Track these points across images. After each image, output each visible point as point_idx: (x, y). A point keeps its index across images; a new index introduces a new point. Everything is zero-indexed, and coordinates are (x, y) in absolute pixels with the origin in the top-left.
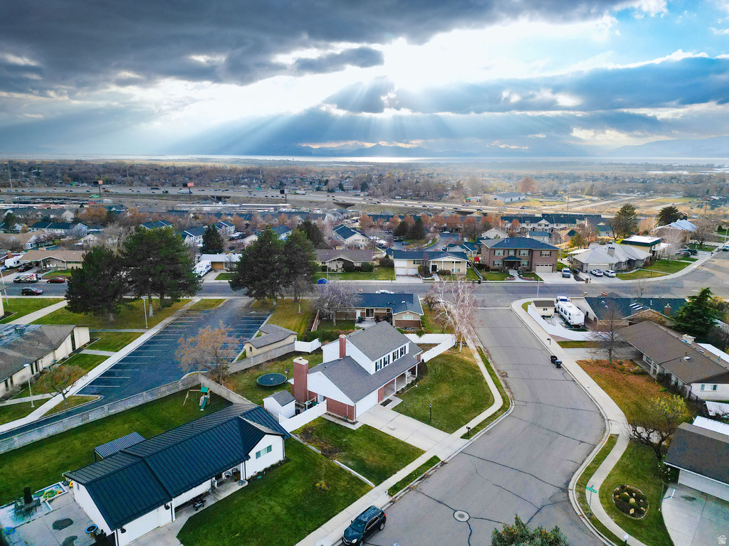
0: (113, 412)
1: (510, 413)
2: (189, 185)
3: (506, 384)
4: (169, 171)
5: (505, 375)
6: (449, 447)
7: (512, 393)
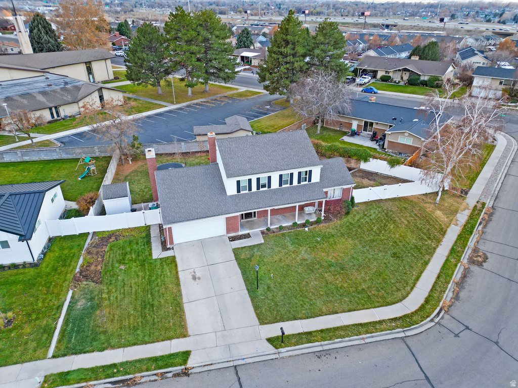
0: (26, 158)
1: (408, 333)
2: (366, 13)
3: (464, 277)
4: (364, 6)
5: (479, 260)
6: (229, 347)
7: (456, 297)
